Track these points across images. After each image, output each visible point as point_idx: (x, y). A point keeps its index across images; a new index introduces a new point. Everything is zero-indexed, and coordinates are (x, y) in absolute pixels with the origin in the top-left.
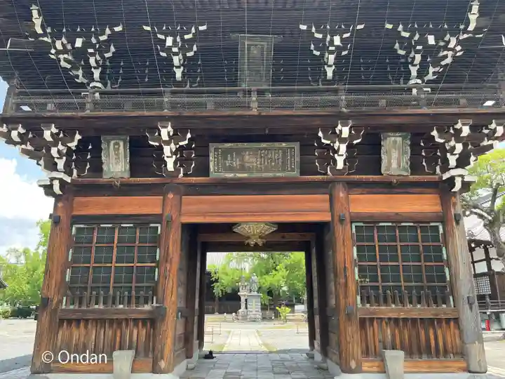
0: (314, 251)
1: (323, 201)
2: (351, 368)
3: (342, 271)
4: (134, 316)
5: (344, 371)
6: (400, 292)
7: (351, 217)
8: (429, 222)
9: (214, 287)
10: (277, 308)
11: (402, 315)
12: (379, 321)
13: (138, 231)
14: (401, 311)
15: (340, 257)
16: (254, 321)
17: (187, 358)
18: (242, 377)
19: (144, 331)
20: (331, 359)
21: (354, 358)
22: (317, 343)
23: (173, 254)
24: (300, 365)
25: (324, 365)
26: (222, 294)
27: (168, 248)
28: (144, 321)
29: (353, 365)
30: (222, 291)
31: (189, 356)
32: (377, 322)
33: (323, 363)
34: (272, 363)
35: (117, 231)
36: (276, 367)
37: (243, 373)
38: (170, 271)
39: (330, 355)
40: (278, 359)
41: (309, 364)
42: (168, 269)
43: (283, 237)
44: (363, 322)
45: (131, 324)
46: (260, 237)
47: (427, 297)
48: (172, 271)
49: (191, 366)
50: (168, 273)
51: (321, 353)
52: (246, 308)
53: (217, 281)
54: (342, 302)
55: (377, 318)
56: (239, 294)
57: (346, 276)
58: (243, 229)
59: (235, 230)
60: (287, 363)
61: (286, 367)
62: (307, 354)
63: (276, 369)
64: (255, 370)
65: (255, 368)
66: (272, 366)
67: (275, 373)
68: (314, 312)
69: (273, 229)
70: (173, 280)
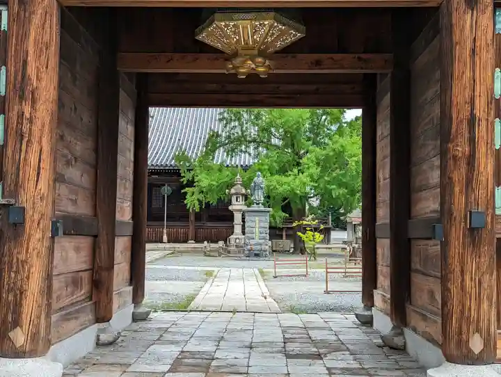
0: (386, 102)
2: (470, 351)
3: (465, 126)
5: (450, 359)
9: (186, 193)
10: (299, 234)
15: (459, 94)
16: (257, 255)
17: (98, 321)
18: (214, 363)
20: (415, 330)
21: (478, 330)
22: (381, 295)
23: (38, 79)
24: (341, 337)
26: (201, 208)
27: (25, 63)
29: (476, 345)
30: (200, 202)
34: (284, 332)
36: (292, 340)
37: (217, 355)
38: (31, 121)
39: (414, 319)
41: (363, 337)
42: (27, 115)
43: (318, 63)
46: (262, 53)
48: (38, 123)
50: (25, 127)
51: (391, 316)
52: (244, 233)
53: (191, 184)
54: (459, 201)
56: (230, 208)
57: (472, 141)
58: (219, 33)
59: (202, 37)
60: (315, 335)
61: (314, 342)
62: (357, 316)
63: (291, 347)
64: (246, 347)
65: (247, 344)
66: (284, 338)
67: (288, 356)
68: (378, 234)
69: (294, 35)
70: (40, 142)
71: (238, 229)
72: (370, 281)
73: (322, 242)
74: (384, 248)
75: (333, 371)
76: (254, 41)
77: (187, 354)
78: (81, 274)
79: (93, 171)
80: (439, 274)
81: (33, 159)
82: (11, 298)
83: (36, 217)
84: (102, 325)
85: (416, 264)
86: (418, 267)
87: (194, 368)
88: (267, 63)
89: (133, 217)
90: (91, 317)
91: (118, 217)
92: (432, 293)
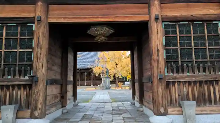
1: (144, 8)
2: (160, 112)
3: (156, 52)
4: (17, 83)
5: (155, 114)
6: (192, 65)
7: (162, 18)
8: (212, 21)
11: (194, 79)
12: (179, 83)
13: (19, 28)
14: (193, 76)
16: (107, 88)
17: (63, 107)
18: (93, 117)
19: (25, 93)
20: (146, 106)
21: (163, 106)
22: (137, 97)
23: (43, 43)
24: (127, 109)
25: (141, 109)
28: (25, 86)
29: (162, 110)
31: (64, 106)
32: (178, 84)
33: (141, 108)
35: (4, 28)
36: (114, 110)
37: (95, 115)
39: (145, 103)
40: (116, 105)
41: (132, 108)
42: (39, 52)
44: (168, 84)
45: (16, 88)
46: (104, 36)
47: (209, 68)
49: (65, 111)
50: (39, 55)
51: (139, 102)
55: (178, 81)
56: (101, 77)
57: (158, 55)
58: (93, 31)
59: (88, 32)
60: (120, 108)
61: (120, 110)
62: (131, 102)
63: (114, 112)
64: (102, 112)
65: (102, 111)
66: (112, 109)
67: (113, 114)
68: (135, 81)
69: (111, 31)
70: (43, 59)
71: (103, 82)
72: (134, 94)
73: (123, 85)
74: (137, 85)
75: (125, 118)
76: (102, 33)
77: (86, 115)
78: (57, 95)
79: (61, 67)
80: (151, 92)
81: (41, 64)
82: (34, 102)
83: (42, 80)
84: (64, 108)
85: (145, 89)
86: (146, 90)
87: (87, 119)
88: (105, 38)
89: (73, 80)
90: (61, 106)
91: (68, 79)
92: (149, 96)
